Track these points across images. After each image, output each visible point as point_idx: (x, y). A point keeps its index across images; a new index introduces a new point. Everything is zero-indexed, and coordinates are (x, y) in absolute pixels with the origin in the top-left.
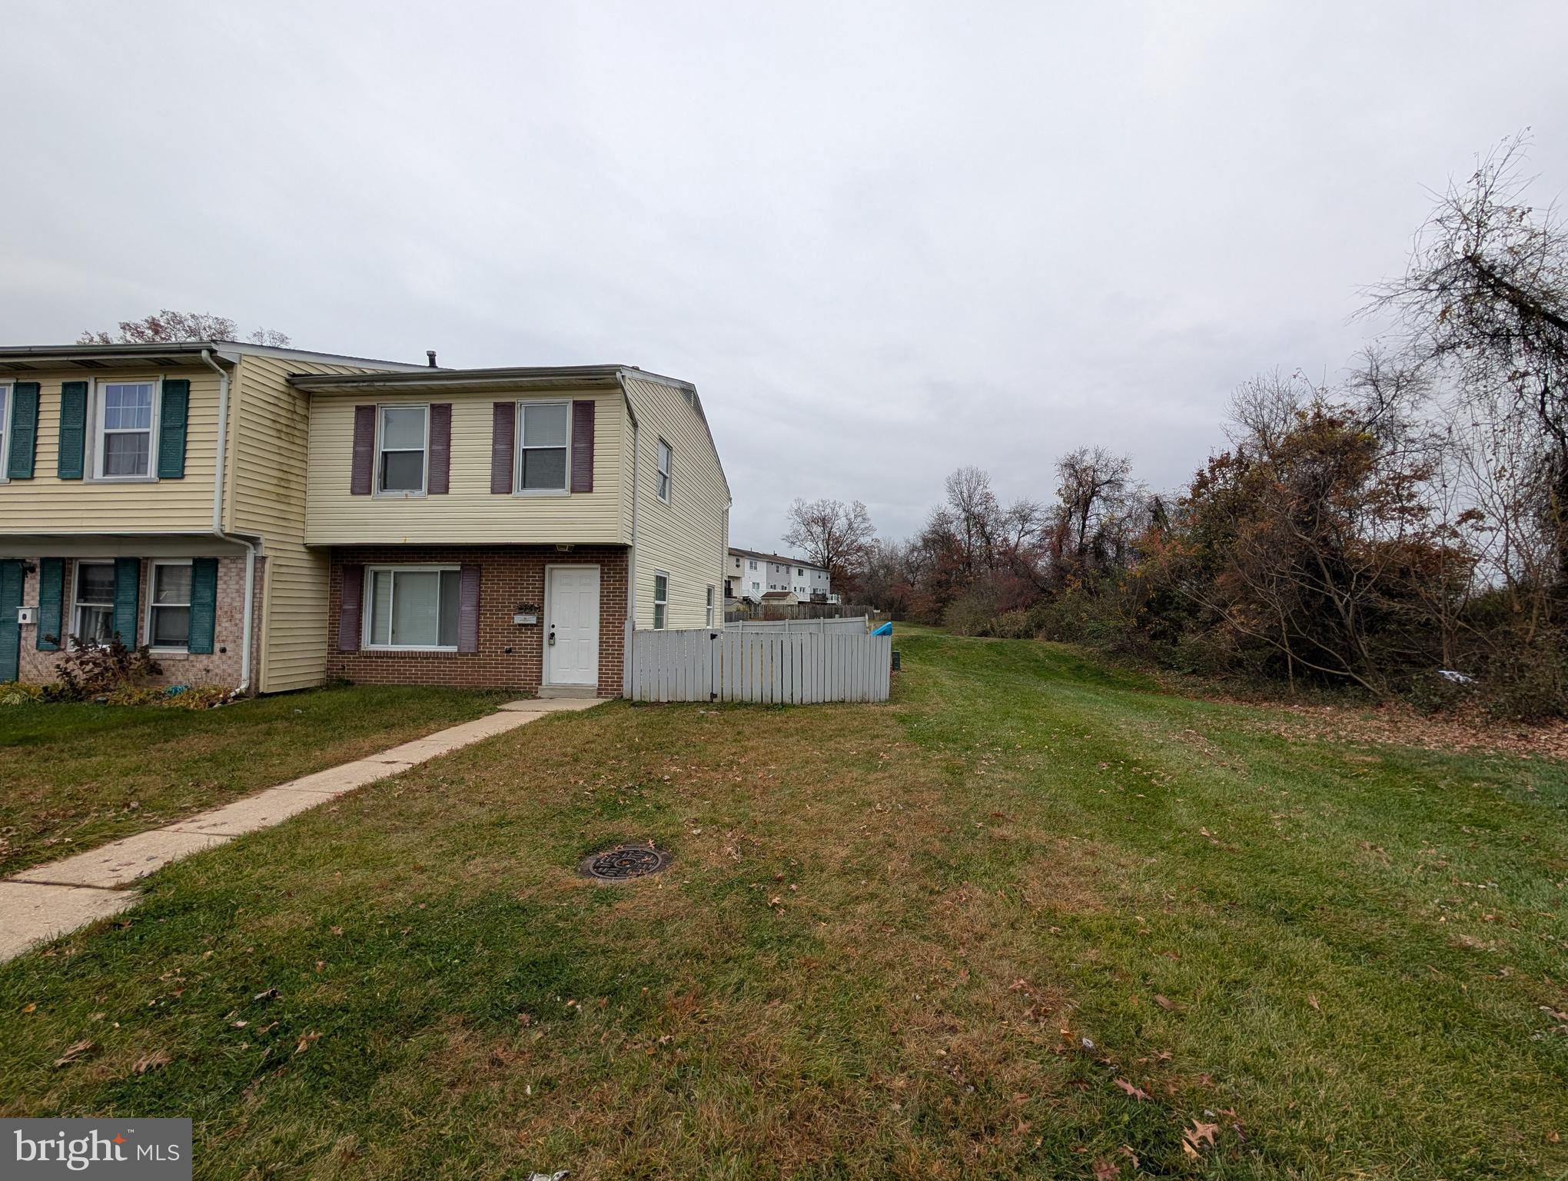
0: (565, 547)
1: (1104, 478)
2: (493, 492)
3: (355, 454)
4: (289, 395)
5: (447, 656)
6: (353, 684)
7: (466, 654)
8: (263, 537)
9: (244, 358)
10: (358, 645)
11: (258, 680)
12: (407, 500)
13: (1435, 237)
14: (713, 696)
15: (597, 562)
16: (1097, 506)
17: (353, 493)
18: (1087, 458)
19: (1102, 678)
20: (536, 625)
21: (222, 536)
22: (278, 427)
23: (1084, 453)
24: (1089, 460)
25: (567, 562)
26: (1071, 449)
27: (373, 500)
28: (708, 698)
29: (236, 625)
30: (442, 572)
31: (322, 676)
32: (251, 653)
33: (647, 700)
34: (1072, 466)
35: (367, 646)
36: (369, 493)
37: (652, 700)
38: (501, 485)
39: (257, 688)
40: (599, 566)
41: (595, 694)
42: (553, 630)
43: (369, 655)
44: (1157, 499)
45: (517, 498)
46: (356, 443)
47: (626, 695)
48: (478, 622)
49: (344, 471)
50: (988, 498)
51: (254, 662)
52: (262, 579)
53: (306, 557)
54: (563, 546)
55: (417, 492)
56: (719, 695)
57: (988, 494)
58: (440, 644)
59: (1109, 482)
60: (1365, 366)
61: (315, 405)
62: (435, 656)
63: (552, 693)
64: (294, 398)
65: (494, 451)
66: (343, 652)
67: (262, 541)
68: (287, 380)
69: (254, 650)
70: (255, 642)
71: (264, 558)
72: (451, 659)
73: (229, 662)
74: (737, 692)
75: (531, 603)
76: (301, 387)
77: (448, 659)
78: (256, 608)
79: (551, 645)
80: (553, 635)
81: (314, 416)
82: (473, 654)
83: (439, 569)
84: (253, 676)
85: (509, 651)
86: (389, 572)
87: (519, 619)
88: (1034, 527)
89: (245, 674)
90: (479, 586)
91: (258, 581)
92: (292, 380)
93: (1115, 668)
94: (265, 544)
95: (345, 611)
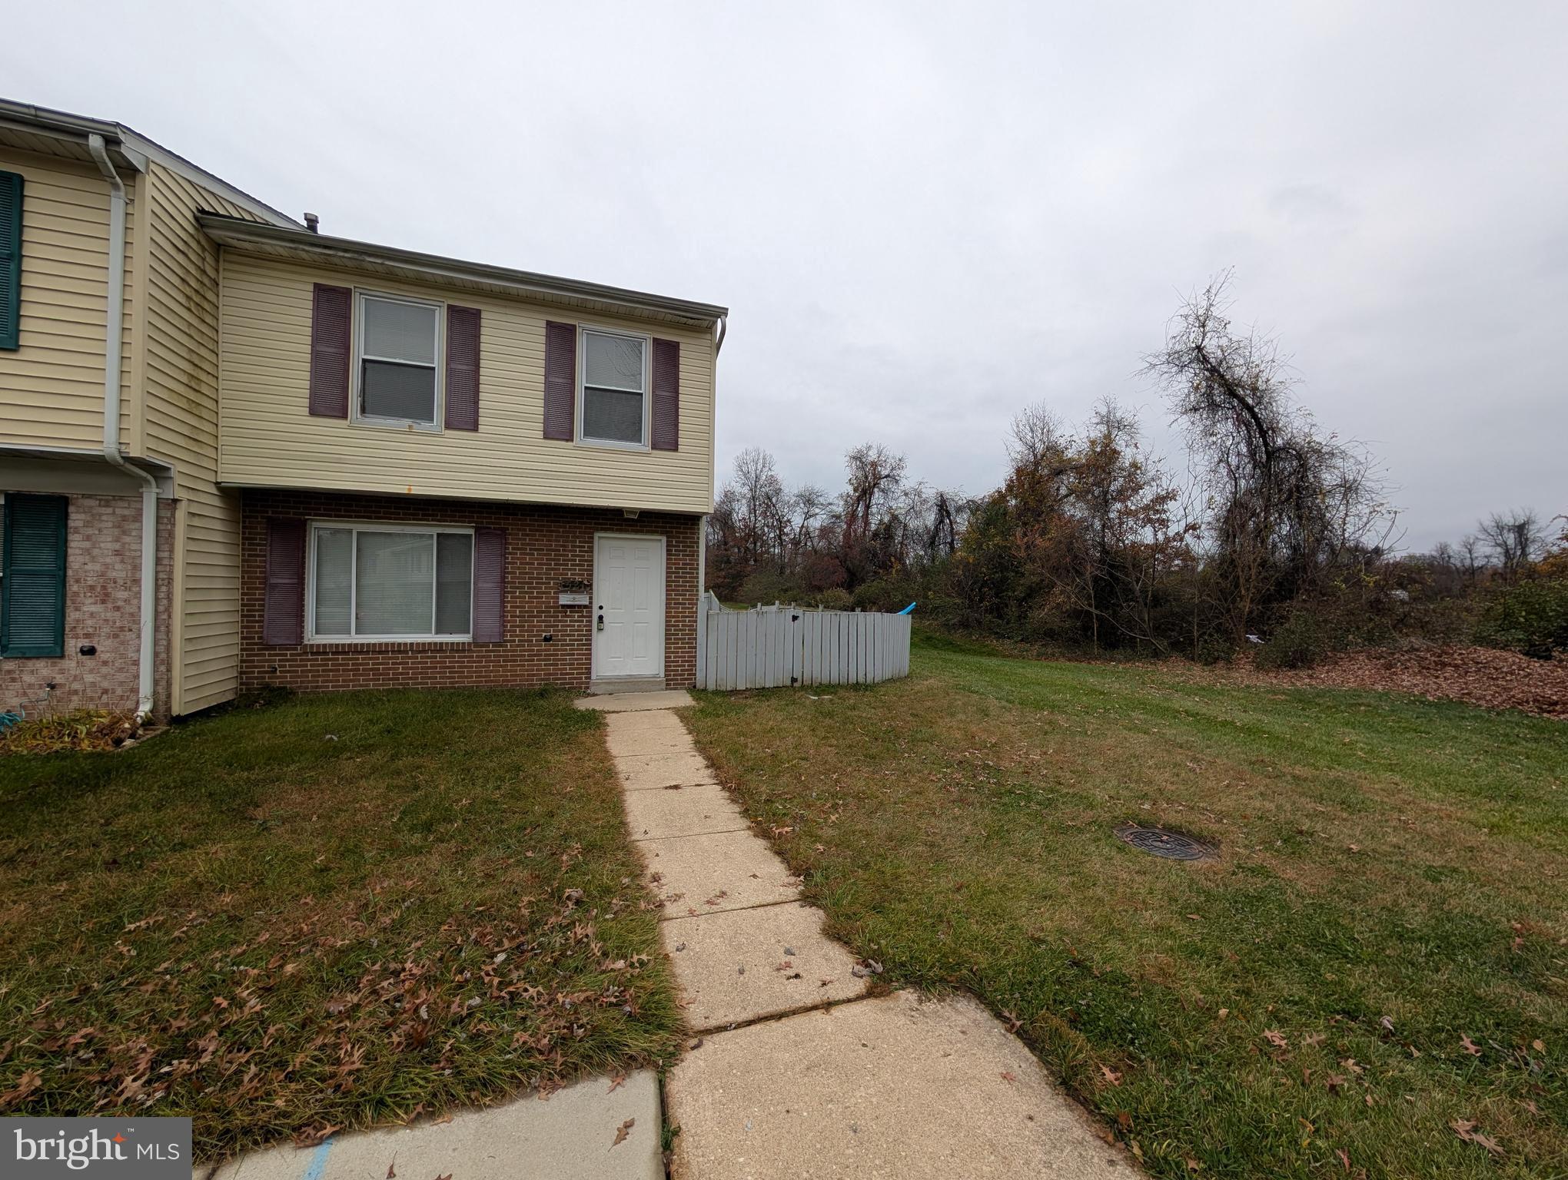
0: (635, 513)
1: (884, 472)
2: (546, 437)
3: (316, 355)
4: (199, 242)
5: (455, 648)
6: (293, 693)
7: (486, 645)
8: (176, 468)
9: (152, 166)
10: (300, 636)
11: (169, 696)
12: (410, 433)
13: (1178, 327)
14: (794, 680)
15: (662, 533)
16: (877, 497)
17: (313, 412)
18: (870, 453)
19: (951, 646)
20: (585, 607)
21: (121, 461)
22: (188, 291)
23: (869, 448)
24: (873, 456)
25: (626, 531)
26: (859, 444)
27: (350, 427)
28: (788, 683)
29: (118, 608)
30: (439, 535)
31: (232, 685)
32: (156, 654)
33: (723, 688)
34: (858, 458)
35: (312, 637)
36: (345, 416)
37: (729, 689)
38: (558, 429)
39: (169, 709)
40: (664, 539)
41: (664, 686)
42: (601, 612)
43: (322, 651)
44: (942, 496)
45: (580, 448)
46: (316, 340)
47: (700, 685)
48: (503, 602)
49: (298, 379)
50: (772, 481)
51: (163, 668)
52: (171, 535)
53: (217, 502)
54: (632, 511)
55: (426, 425)
56: (800, 679)
57: (772, 476)
58: (437, 633)
59: (886, 477)
60: (1104, 411)
61: (228, 266)
62: (439, 648)
63: (610, 688)
64: (203, 249)
65: (547, 383)
66: (272, 647)
67: (173, 473)
68: (196, 218)
69: (161, 649)
70: (162, 636)
71: (175, 501)
72: (464, 651)
73: (104, 670)
74: (816, 675)
75: (578, 579)
76: (215, 233)
77: (458, 651)
78: (163, 581)
79: (600, 630)
80: (601, 618)
81: (227, 283)
82: (495, 644)
83: (434, 531)
84: (160, 689)
85: (546, 639)
86: (350, 531)
87: (565, 599)
88: (817, 511)
89: (145, 687)
90: (504, 556)
91: (164, 538)
92: (203, 219)
93: (957, 636)
94: (179, 480)
95: (274, 586)
